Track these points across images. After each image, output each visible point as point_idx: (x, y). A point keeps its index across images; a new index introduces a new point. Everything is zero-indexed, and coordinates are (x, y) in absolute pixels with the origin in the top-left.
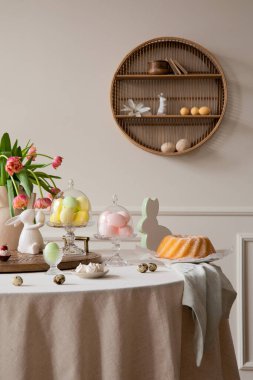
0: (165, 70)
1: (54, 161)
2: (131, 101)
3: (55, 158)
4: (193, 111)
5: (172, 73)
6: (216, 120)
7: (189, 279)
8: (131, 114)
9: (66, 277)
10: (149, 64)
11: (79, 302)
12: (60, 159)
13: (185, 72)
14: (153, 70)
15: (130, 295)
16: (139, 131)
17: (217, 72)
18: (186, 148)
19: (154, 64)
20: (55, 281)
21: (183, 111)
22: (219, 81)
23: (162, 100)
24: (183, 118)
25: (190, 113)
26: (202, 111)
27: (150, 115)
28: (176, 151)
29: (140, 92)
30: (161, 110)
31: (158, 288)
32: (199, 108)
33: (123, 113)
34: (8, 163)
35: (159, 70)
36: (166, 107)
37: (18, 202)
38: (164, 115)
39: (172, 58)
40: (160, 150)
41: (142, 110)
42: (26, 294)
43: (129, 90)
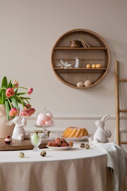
0: (79, 45)
1: (29, 90)
2: (61, 61)
3: (29, 89)
4: (93, 66)
5: (82, 47)
6: (105, 71)
7: (109, 153)
8: (62, 68)
9: (47, 152)
10: (71, 42)
11: (56, 166)
12: (32, 90)
13: (89, 46)
14: (73, 45)
15: (82, 161)
16: (65, 76)
17: (104, 47)
18: (89, 85)
19: (73, 42)
20: (41, 155)
21: (88, 66)
22: (105, 51)
23: (77, 60)
24: (88, 70)
25: (91, 67)
26: (98, 66)
27: (71, 68)
28: (84, 86)
29: (66, 56)
30: (77, 66)
31: (96, 158)
32: (96, 64)
33: (57, 67)
34: (7, 91)
35: (76, 45)
36: (79, 64)
37: (12, 112)
38: (78, 68)
39: (82, 39)
40: (76, 86)
41: (67, 66)
42: (29, 162)
43: (60, 55)
